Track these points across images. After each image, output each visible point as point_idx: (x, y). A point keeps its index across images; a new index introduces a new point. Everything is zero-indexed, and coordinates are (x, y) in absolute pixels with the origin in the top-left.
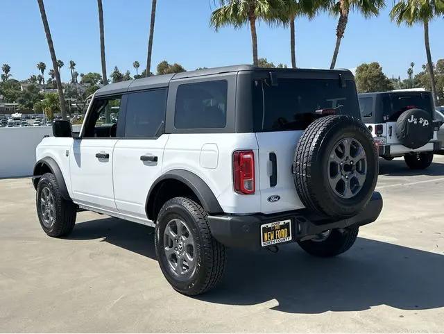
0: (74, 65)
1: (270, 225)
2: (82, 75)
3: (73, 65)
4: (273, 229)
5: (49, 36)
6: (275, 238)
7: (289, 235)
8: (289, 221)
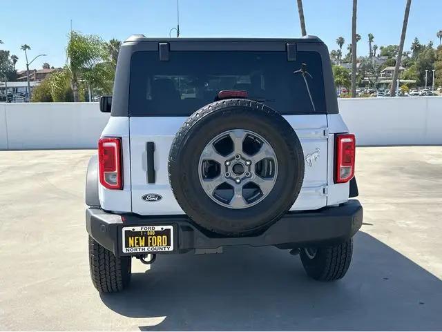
0: (373, 37)
1: (138, 229)
2: (382, 48)
3: (371, 38)
4: (145, 235)
5: (301, 11)
6: (146, 245)
7: (169, 244)
8: (171, 227)
